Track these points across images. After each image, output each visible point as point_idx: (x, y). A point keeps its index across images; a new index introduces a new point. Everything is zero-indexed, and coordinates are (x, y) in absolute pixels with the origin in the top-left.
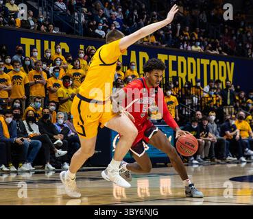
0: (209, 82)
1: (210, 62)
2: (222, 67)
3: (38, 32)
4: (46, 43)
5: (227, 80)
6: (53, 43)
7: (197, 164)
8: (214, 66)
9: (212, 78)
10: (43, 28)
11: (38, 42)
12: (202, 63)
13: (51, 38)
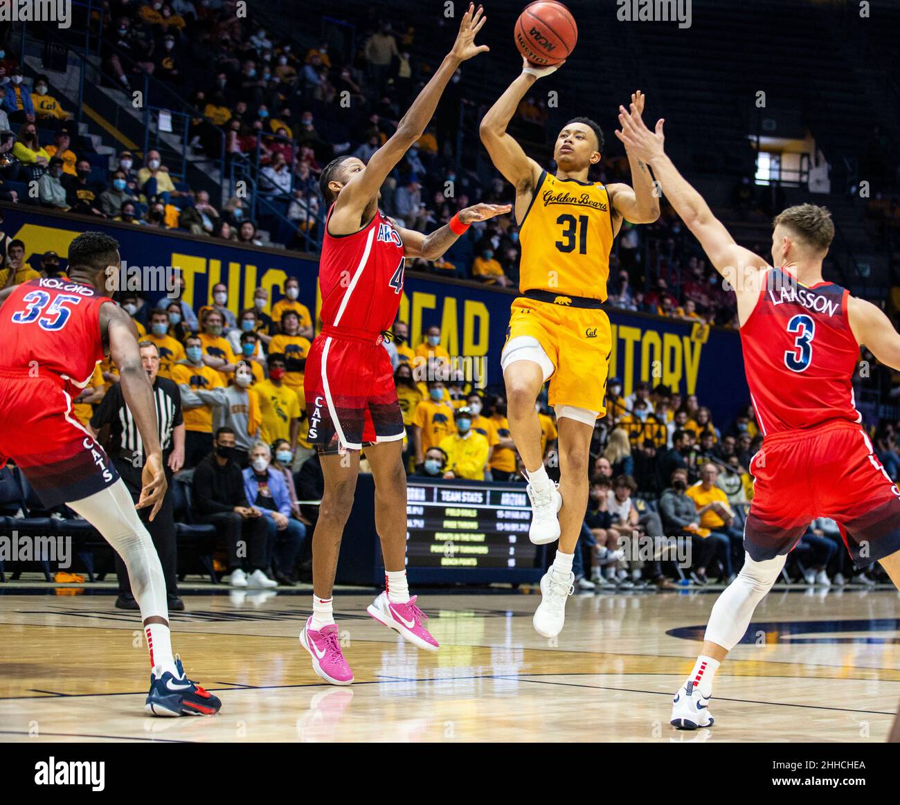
0: (638, 385)
1: (643, 334)
2: (673, 350)
3: (215, 241)
4: (234, 268)
5: (683, 383)
6: (251, 271)
7: (590, 590)
8: (652, 347)
9: (645, 377)
10: (226, 229)
11: (216, 265)
12: (622, 336)
13: (245, 257)
